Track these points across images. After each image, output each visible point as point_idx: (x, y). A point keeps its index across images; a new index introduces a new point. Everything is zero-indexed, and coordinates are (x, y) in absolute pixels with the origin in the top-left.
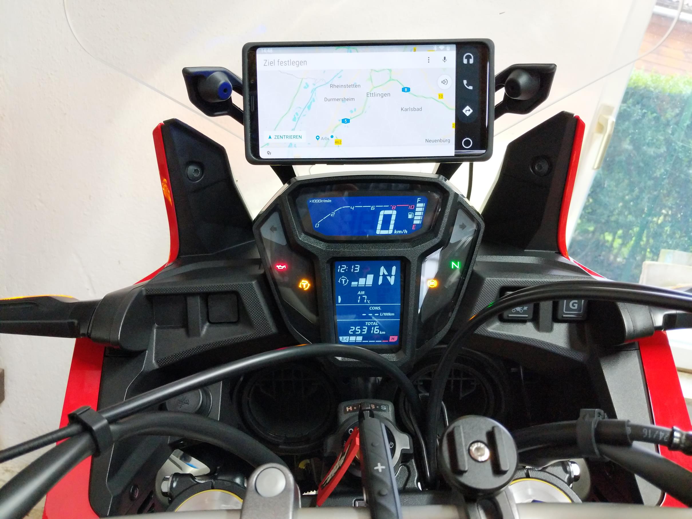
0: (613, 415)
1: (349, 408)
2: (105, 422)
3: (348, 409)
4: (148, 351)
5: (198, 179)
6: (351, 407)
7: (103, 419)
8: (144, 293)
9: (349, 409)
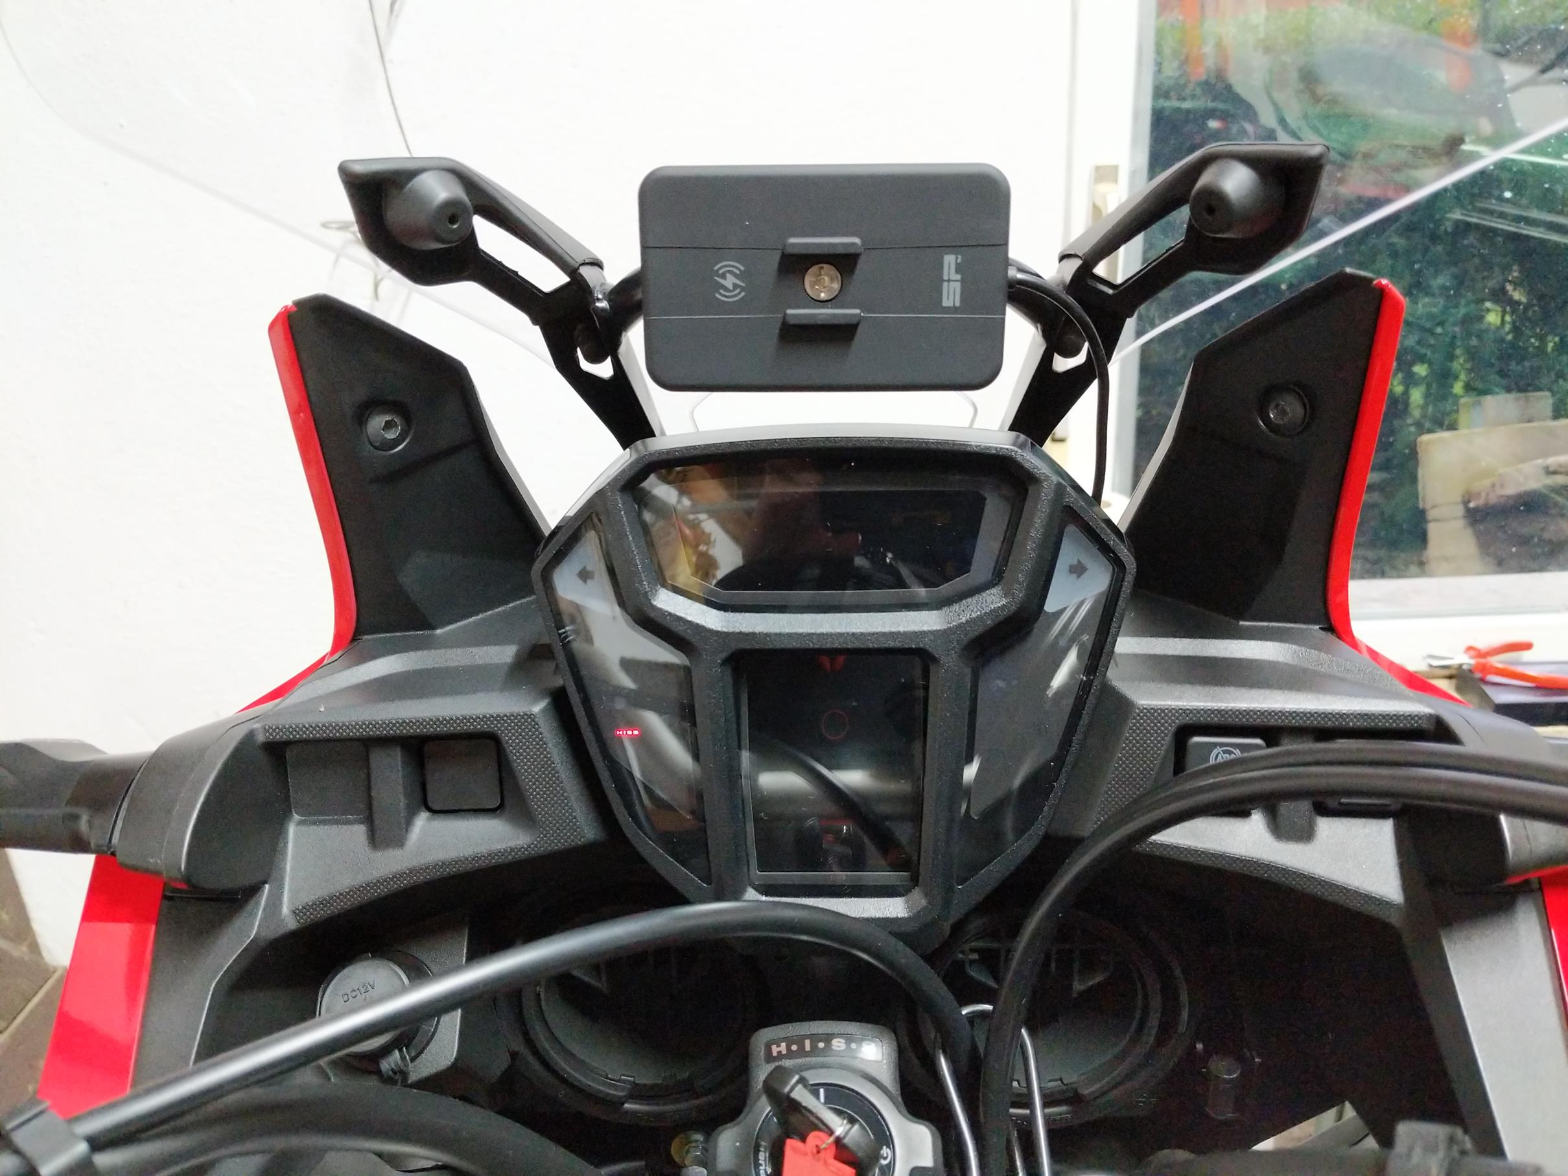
0: (1499, 1151)
1: (779, 1046)
2: (81, 1148)
3: (775, 1050)
4: (271, 886)
5: (396, 442)
6: (783, 1045)
7: (74, 1137)
8: (261, 738)
9: (779, 1049)
